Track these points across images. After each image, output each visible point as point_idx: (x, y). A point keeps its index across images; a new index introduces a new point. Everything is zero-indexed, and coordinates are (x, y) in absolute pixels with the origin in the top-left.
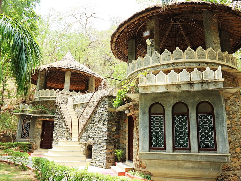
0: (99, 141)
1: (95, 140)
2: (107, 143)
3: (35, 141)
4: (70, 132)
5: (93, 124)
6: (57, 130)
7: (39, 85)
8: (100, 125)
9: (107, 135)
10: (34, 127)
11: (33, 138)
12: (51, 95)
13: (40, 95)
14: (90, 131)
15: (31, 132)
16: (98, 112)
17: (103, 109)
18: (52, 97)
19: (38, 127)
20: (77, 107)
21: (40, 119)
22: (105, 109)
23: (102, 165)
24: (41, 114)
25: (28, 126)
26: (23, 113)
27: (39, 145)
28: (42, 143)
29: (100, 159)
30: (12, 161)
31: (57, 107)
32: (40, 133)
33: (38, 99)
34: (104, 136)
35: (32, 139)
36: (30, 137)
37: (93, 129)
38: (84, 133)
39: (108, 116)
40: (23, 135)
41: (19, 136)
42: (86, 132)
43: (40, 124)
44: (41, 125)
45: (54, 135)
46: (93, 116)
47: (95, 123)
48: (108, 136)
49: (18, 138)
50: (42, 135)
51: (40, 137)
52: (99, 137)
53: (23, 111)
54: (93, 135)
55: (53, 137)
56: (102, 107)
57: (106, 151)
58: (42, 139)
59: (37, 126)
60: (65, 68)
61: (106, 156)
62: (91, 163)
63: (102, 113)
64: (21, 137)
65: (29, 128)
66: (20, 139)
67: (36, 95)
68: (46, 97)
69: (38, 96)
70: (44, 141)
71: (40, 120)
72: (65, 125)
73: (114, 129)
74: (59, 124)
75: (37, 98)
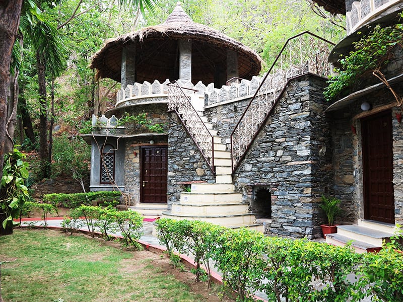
0: (290, 179)
1: (280, 177)
2: (312, 181)
3: (128, 189)
4: (211, 165)
5: (270, 144)
6: (177, 163)
7: (126, 75)
8: (291, 144)
9: (312, 164)
10: (123, 162)
11: (123, 183)
12: (153, 93)
13: (131, 94)
14: (263, 159)
15: (119, 171)
16: (281, 114)
17: (297, 106)
18: (157, 97)
19: (131, 161)
20: (216, 113)
21: (135, 143)
22: (302, 105)
23: (301, 231)
24: (136, 133)
25: (110, 160)
26: (100, 133)
27: (137, 197)
28: (142, 191)
29: (295, 218)
30: (97, 230)
31: (171, 116)
32: (138, 171)
33: (128, 103)
34: (303, 167)
35: (121, 185)
36: (118, 182)
37: (272, 153)
38: (246, 165)
39: (311, 121)
40: (103, 177)
41: (96, 181)
42: (252, 162)
43: (136, 154)
44: (138, 156)
45: (169, 174)
46: (269, 125)
47: (276, 140)
48: (313, 166)
49: (95, 184)
50: (143, 177)
51: (138, 180)
52: (290, 170)
53: (98, 129)
54: (272, 168)
55: (169, 179)
56: (294, 101)
57: (309, 200)
58: (142, 184)
59: (129, 158)
60: (182, 32)
61: (311, 212)
62: (272, 229)
63: (293, 117)
64: (99, 181)
65: (114, 164)
66: (99, 186)
67: (122, 96)
68: (143, 99)
69: (126, 97)
70: (146, 188)
71: (134, 145)
72: (197, 151)
73: (323, 150)
74: (180, 150)
75: (124, 102)
